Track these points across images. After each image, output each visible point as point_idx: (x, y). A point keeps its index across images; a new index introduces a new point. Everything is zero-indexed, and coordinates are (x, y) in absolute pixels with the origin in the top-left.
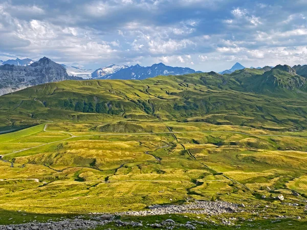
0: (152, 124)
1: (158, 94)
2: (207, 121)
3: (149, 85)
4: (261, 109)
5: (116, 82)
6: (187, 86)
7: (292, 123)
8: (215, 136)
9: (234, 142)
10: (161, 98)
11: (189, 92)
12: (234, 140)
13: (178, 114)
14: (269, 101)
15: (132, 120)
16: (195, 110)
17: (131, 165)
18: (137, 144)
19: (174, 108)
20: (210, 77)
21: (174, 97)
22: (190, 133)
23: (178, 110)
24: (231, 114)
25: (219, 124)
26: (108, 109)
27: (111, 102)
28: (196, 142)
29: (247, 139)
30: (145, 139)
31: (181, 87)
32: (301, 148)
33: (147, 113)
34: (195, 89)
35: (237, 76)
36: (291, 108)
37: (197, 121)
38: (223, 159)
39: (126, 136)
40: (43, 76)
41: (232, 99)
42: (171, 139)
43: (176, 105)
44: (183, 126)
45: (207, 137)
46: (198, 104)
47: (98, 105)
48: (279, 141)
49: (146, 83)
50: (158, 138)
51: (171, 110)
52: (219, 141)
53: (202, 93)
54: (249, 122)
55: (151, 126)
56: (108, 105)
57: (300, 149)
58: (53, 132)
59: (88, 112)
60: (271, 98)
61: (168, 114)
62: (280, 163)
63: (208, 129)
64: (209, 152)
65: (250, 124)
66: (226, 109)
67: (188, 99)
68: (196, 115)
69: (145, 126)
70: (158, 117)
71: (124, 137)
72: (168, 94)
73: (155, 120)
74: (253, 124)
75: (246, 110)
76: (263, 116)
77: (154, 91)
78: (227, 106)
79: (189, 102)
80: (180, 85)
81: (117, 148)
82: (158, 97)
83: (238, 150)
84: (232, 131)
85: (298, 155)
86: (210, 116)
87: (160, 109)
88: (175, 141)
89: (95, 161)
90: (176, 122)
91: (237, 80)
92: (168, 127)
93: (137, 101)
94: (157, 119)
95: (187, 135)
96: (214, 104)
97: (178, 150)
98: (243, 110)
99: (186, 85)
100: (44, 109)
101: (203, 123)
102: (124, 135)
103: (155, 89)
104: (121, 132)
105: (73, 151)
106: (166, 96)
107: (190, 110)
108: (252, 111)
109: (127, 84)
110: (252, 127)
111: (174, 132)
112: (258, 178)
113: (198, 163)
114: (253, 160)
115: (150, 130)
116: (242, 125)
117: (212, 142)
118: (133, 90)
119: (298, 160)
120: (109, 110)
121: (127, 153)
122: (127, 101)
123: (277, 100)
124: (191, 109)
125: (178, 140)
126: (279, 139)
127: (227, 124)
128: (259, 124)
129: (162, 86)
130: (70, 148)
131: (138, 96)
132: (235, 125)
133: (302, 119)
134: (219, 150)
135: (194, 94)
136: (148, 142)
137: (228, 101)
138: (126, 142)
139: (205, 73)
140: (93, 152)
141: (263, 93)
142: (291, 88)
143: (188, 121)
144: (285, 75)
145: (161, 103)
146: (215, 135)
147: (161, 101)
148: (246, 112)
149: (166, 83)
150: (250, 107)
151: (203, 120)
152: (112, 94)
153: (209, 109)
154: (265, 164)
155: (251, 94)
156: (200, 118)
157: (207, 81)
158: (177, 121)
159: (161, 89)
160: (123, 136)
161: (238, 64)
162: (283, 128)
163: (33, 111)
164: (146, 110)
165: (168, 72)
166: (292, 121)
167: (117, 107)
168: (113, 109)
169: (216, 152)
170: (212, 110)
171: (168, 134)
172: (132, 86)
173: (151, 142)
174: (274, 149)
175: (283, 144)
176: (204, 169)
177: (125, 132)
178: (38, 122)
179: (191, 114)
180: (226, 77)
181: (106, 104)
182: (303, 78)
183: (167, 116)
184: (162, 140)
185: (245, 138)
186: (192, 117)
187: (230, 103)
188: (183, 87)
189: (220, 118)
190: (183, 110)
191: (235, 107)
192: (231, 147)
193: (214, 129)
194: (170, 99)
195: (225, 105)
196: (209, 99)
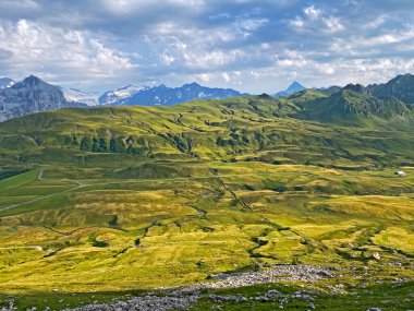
0: (189, 166)
1: (194, 125)
2: (262, 160)
3: (181, 113)
4: (329, 142)
5: (137, 110)
6: (233, 114)
7: (370, 160)
8: (274, 180)
9: (299, 186)
10: (198, 130)
11: (235, 122)
12: (298, 184)
13: (222, 151)
14: (340, 132)
15: (161, 161)
16: (245, 145)
17: (165, 222)
18: (171, 193)
19: (217, 143)
20: (263, 101)
21: (216, 128)
22: (240, 176)
23: (223, 145)
24: (292, 150)
25: (277, 163)
26: (127, 147)
27: (131, 136)
28: (249, 188)
29: (316, 181)
30: (182, 187)
31: (225, 115)
33: (181, 150)
34: (244, 118)
35: (297, 100)
36: (367, 140)
37: (248, 160)
38: (288, 210)
39: (155, 183)
40: (30, 102)
42: (216, 185)
43: (219, 139)
44: (231, 168)
45: (263, 181)
46: (249, 137)
47: (112, 141)
48: (355, 183)
49: (178, 110)
50: (199, 185)
51: (212, 146)
52: (279, 185)
53: (253, 123)
54: (316, 160)
55: (188, 169)
56: (127, 141)
57: (383, 192)
58: (52, 181)
59: (99, 151)
60: (342, 128)
61: (209, 151)
62: (361, 211)
63: (264, 170)
64: (269, 201)
65: (317, 162)
66: (286, 144)
67: (235, 130)
68: (246, 151)
69: (181, 168)
70: (196, 156)
71: (152, 185)
72: (208, 124)
73: (193, 160)
74: (321, 163)
75: (311, 144)
76: (333, 152)
77: (188, 121)
78: (286, 139)
79: (236, 135)
80: (223, 112)
81: (145, 200)
82: (195, 129)
83: (306, 197)
84: (295, 172)
85: (381, 200)
86: (265, 153)
87: (198, 145)
88: (222, 188)
89: (116, 218)
90: (220, 162)
91: (297, 104)
92: (211, 170)
93: (166, 135)
94: (195, 159)
95: (238, 179)
96: (268, 137)
97: (227, 200)
98: (307, 143)
99: (231, 113)
100: (38, 149)
101: (257, 163)
102: (153, 182)
103: (190, 118)
104: (147, 177)
105: (84, 206)
106: (205, 127)
107: (238, 146)
108: (319, 145)
109: (151, 112)
110: (321, 166)
111: (220, 175)
112: (336, 232)
113: (255, 216)
114: (326, 209)
115: (187, 173)
116: (307, 164)
117: (270, 187)
118: (160, 120)
119: (382, 207)
120: (129, 148)
121: (159, 206)
122: (153, 135)
123: (349, 130)
124: (240, 144)
125: (226, 186)
126: (357, 180)
127: (288, 163)
128: (329, 162)
129: (199, 114)
130: (79, 202)
131: (167, 127)
132: (299, 164)
133: (383, 154)
134: (280, 197)
135: (243, 124)
136: (186, 190)
137: (287, 133)
138: (156, 192)
139: (255, 96)
140: (112, 206)
141: (331, 121)
142: (366, 114)
143: (236, 161)
144: (357, 97)
145: (200, 137)
146: (273, 177)
148: (312, 146)
149: (204, 109)
150: (316, 140)
151: (256, 158)
152: (131, 125)
153: (262, 143)
154: (342, 213)
155: (316, 123)
156: (252, 155)
157: (259, 107)
158: (222, 161)
159: (199, 118)
162: (359, 166)
163: (21, 152)
164: (180, 146)
165: (205, 96)
166: (370, 156)
167: (139, 143)
168: (134, 146)
169: (277, 201)
170: (267, 145)
171: (211, 179)
172: (158, 114)
173: (190, 190)
174: (351, 194)
175: (361, 187)
176: (264, 223)
177: (153, 177)
178: (30, 166)
179: (240, 151)
180: (283, 101)
181: (124, 140)
182: (381, 101)
183: (208, 154)
184: (205, 187)
185: (313, 180)
186: (241, 155)
187: (290, 135)
188: (227, 116)
189: (278, 156)
190: (230, 145)
191: (297, 140)
192: (296, 193)
193: (271, 171)
194: (211, 132)
195: (284, 139)
196: (263, 130)
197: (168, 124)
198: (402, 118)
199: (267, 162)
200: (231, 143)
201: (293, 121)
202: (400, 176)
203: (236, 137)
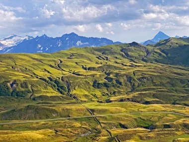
0: (68, 107)
1: (73, 70)
2: (133, 100)
3: (61, 59)
5: (20, 57)
6: (107, 60)
8: (145, 118)
9: (167, 124)
10: (77, 75)
11: (109, 66)
12: (167, 122)
13: (98, 93)
15: (43, 103)
16: (119, 87)
18: (51, 132)
19: (93, 86)
20: (133, 48)
21: (93, 72)
22: (115, 115)
23: (98, 87)
24: (160, 91)
25: (147, 103)
26: (11, 90)
27: (15, 81)
28: (123, 127)
29: (183, 119)
30: (61, 126)
31: (100, 61)
33: (61, 93)
34: (117, 63)
35: (162, 47)
37: (122, 100)
39: (37, 123)
41: (160, 73)
42: (93, 125)
43: (95, 82)
44: (106, 108)
45: (135, 119)
46: (122, 80)
49: (58, 57)
50: (78, 124)
51: (89, 88)
52: (150, 123)
53: (125, 67)
54: (181, 100)
55: (67, 109)
56: (12, 85)
61: (86, 93)
63: (136, 109)
64: (141, 138)
65: (183, 102)
66: (154, 86)
67: (109, 74)
68: (119, 93)
69: (60, 109)
70: (74, 98)
71: (34, 125)
72: (85, 69)
73: (72, 101)
74: (187, 102)
75: (177, 86)
77: (67, 66)
78: (155, 81)
79: (110, 78)
80: (99, 58)
82: (73, 73)
84: (164, 111)
86: (136, 94)
87: (77, 88)
88: (99, 127)
90: (97, 103)
91: (163, 51)
92: (88, 110)
93: (48, 79)
94: (74, 100)
95: (113, 118)
96: (139, 79)
97: (103, 137)
99: (105, 59)
101: (129, 103)
103: (69, 64)
104: (30, 118)
106: (82, 71)
107: (113, 88)
108: (184, 87)
109: (34, 59)
110: (186, 105)
111: (96, 115)
115: (66, 114)
116: (174, 104)
117: (142, 125)
118: (42, 65)
120: (13, 91)
122: (36, 79)
124: (114, 86)
125: (102, 124)
127: (157, 102)
129: (77, 60)
131: (49, 72)
132: (166, 103)
134: (152, 135)
135: (116, 68)
136: (65, 130)
137: (155, 76)
138: (38, 131)
139: (126, 44)
143: (111, 102)
145: (77, 81)
146: (144, 116)
147: (77, 78)
148: (177, 88)
149: (82, 56)
150: (181, 82)
151: (128, 99)
152: (15, 71)
153: (134, 85)
155: (180, 67)
156: (125, 96)
157: (129, 53)
158: (98, 101)
159: (76, 63)
160: (33, 123)
161: (161, 34)
164: (60, 88)
165: (82, 44)
167: (22, 87)
168: (17, 90)
169: (149, 138)
170: (138, 86)
171: (89, 119)
172: (40, 61)
173: (69, 129)
177: (36, 119)
179: (114, 93)
180: (150, 48)
181: (9, 84)
183: (86, 96)
184: (83, 126)
185: (180, 118)
186: (115, 96)
187: (158, 78)
188: (102, 61)
189: (148, 96)
190: (105, 88)
191: (164, 82)
192: (166, 130)
193: (142, 110)
194: (88, 75)
195: (152, 81)
196: (134, 73)
197: (49, 68)
199: (139, 102)
200: (105, 85)
201: (160, 65)
203: (111, 80)
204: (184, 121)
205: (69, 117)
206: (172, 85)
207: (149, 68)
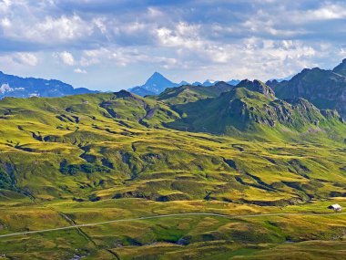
0: (22, 211)
1: (15, 140)
2: (139, 195)
4: (232, 163)
6: (77, 121)
7: (290, 189)
8: (168, 226)
9: (207, 233)
10: (25, 149)
11: (86, 134)
12: (206, 230)
13: (71, 182)
14: (241, 150)
16: (108, 172)
19: (61, 171)
20: (121, 101)
21: (57, 145)
22: (116, 222)
23: (71, 175)
24: (182, 178)
25: (163, 199)
28: (135, 243)
30: (17, 249)
31: (64, 124)
32: (322, 234)
34: (96, 127)
36: (280, 161)
37: (118, 196)
41: (178, 146)
42: (79, 240)
43: (63, 163)
44: (97, 210)
45: (152, 228)
46: (112, 159)
48: (283, 225)
50: (49, 243)
51: (54, 175)
52: (178, 234)
53: (114, 136)
54: (218, 192)
55: (22, 217)
60: (241, 143)
61: (49, 184)
63: (148, 211)
65: (221, 195)
66: (171, 168)
67: (87, 148)
69: (8, 216)
72: (39, 139)
73: (23, 200)
74: (227, 195)
75: (207, 168)
76: (238, 179)
78: (170, 161)
79: (91, 156)
80: (61, 119)
82: (17, 147)
84: (196, 212)
86: (142, 183)
87: (29, 174)
88: (90, 245)
90: (74, 203)
91: (173, 108)
92: (62, 215)
95: (112, 228)
96: (143, 158)
98: (201, 167)
99: (74, 119)
106: (35, 143)
107: (97, 174)
108: (218, 170)
110: (227, 200)
111: (80, 224)
116: (207, 198)
117: (164, 237)
124: (100, 171)
125: (95, 241)
126: (283, 220)
127: (181, 197)
128: (236, 194)
129: (19, 122)
132: (195, 198)
135: (98, 137)
136: (28, 255)
137: (170, 151)
142: (271, 123)
143: (98, 199)
144: (258, 98)
145: (29, 161)
146: (166, 222)
147: (29, 157)
148: (208, 171)
150: (212, 161)
151: (130, 193)
153: (135, 168)
155: (205, 135)
156: (124, 189)
157: (116, 110)
158: (74, 199)
159: (20, 128)
162: (278, 199)
165: (11, 90)
166: (289, 184)
170: (143, 170)
171: (67, 231)
173: (35, 253)
175: (292, 230)
179: (102, 182)
182: (288, 106)
183: (49, 190)
184: (60, 246)
185: (224, 223)
186: (104, 188)
187: (176, 155)
188: (68, 124)
189: (164, 187)
190: (83, 173)
191: (186, 162)
192: (211, 244)
193: (159, 211)
194: (48, 151)
195: (166, 160)
196: (133, 147)
198: (317, 128)
199: (148, 198)
200: (84, 168)
201: (172, 132)
202: (337, 211)
203: (92, 159)
204: (232, 227)
205: (28, 230)
206: (200, 166)
207: (157, 138)
